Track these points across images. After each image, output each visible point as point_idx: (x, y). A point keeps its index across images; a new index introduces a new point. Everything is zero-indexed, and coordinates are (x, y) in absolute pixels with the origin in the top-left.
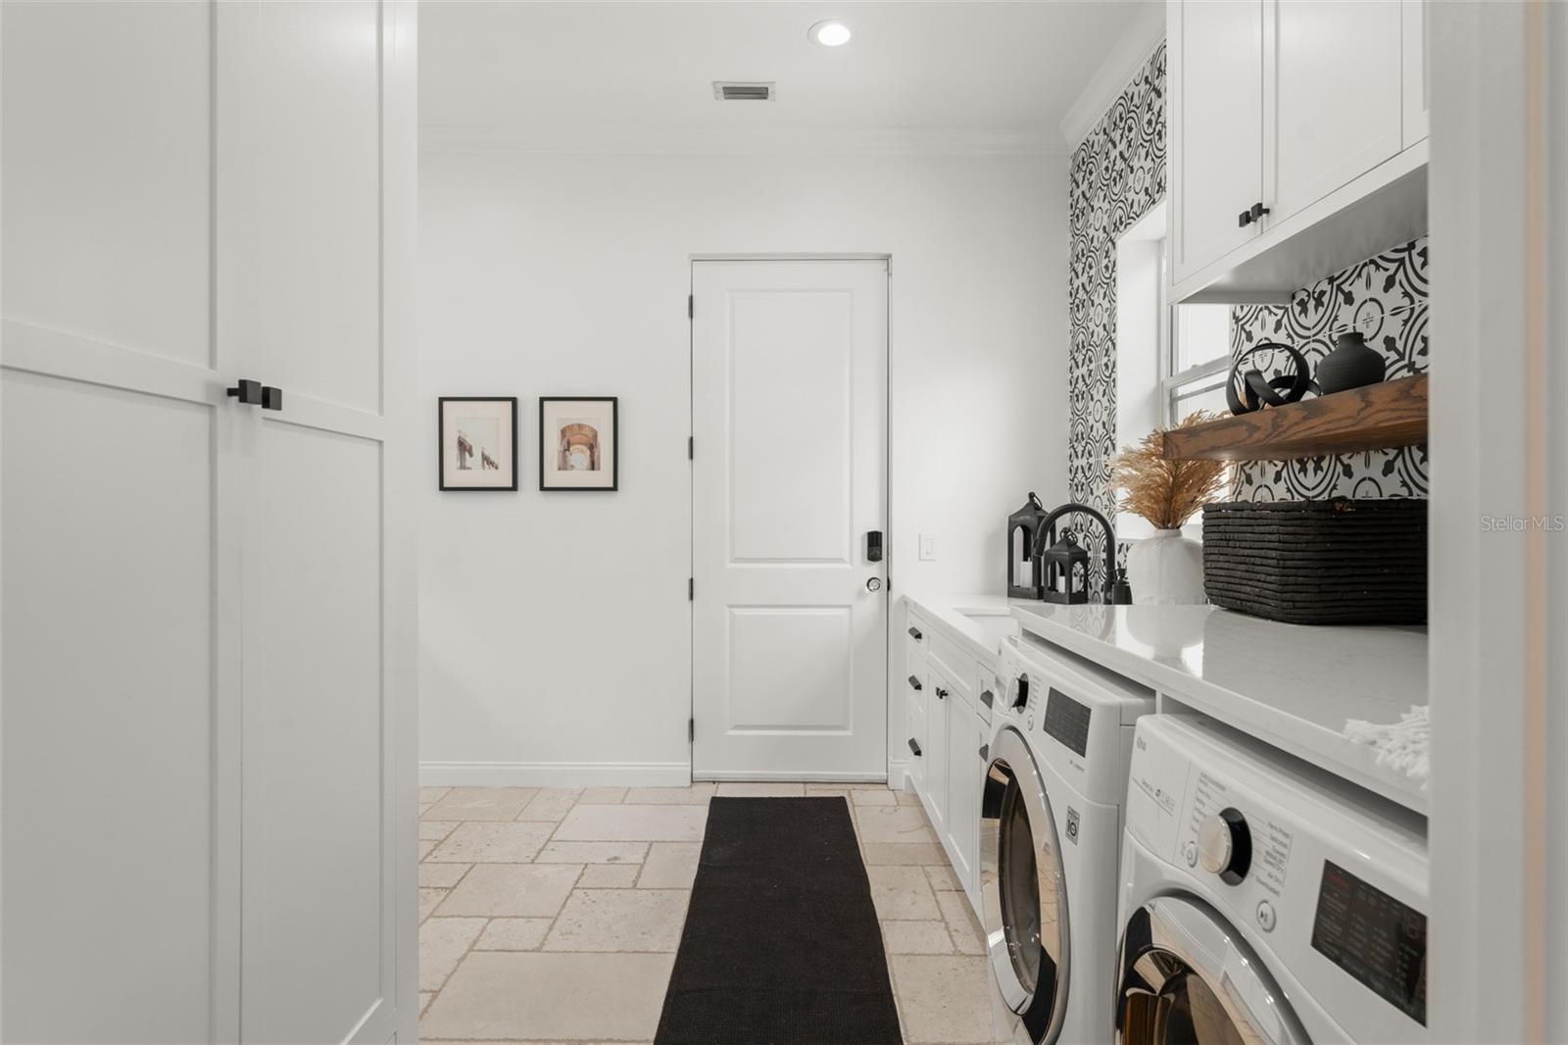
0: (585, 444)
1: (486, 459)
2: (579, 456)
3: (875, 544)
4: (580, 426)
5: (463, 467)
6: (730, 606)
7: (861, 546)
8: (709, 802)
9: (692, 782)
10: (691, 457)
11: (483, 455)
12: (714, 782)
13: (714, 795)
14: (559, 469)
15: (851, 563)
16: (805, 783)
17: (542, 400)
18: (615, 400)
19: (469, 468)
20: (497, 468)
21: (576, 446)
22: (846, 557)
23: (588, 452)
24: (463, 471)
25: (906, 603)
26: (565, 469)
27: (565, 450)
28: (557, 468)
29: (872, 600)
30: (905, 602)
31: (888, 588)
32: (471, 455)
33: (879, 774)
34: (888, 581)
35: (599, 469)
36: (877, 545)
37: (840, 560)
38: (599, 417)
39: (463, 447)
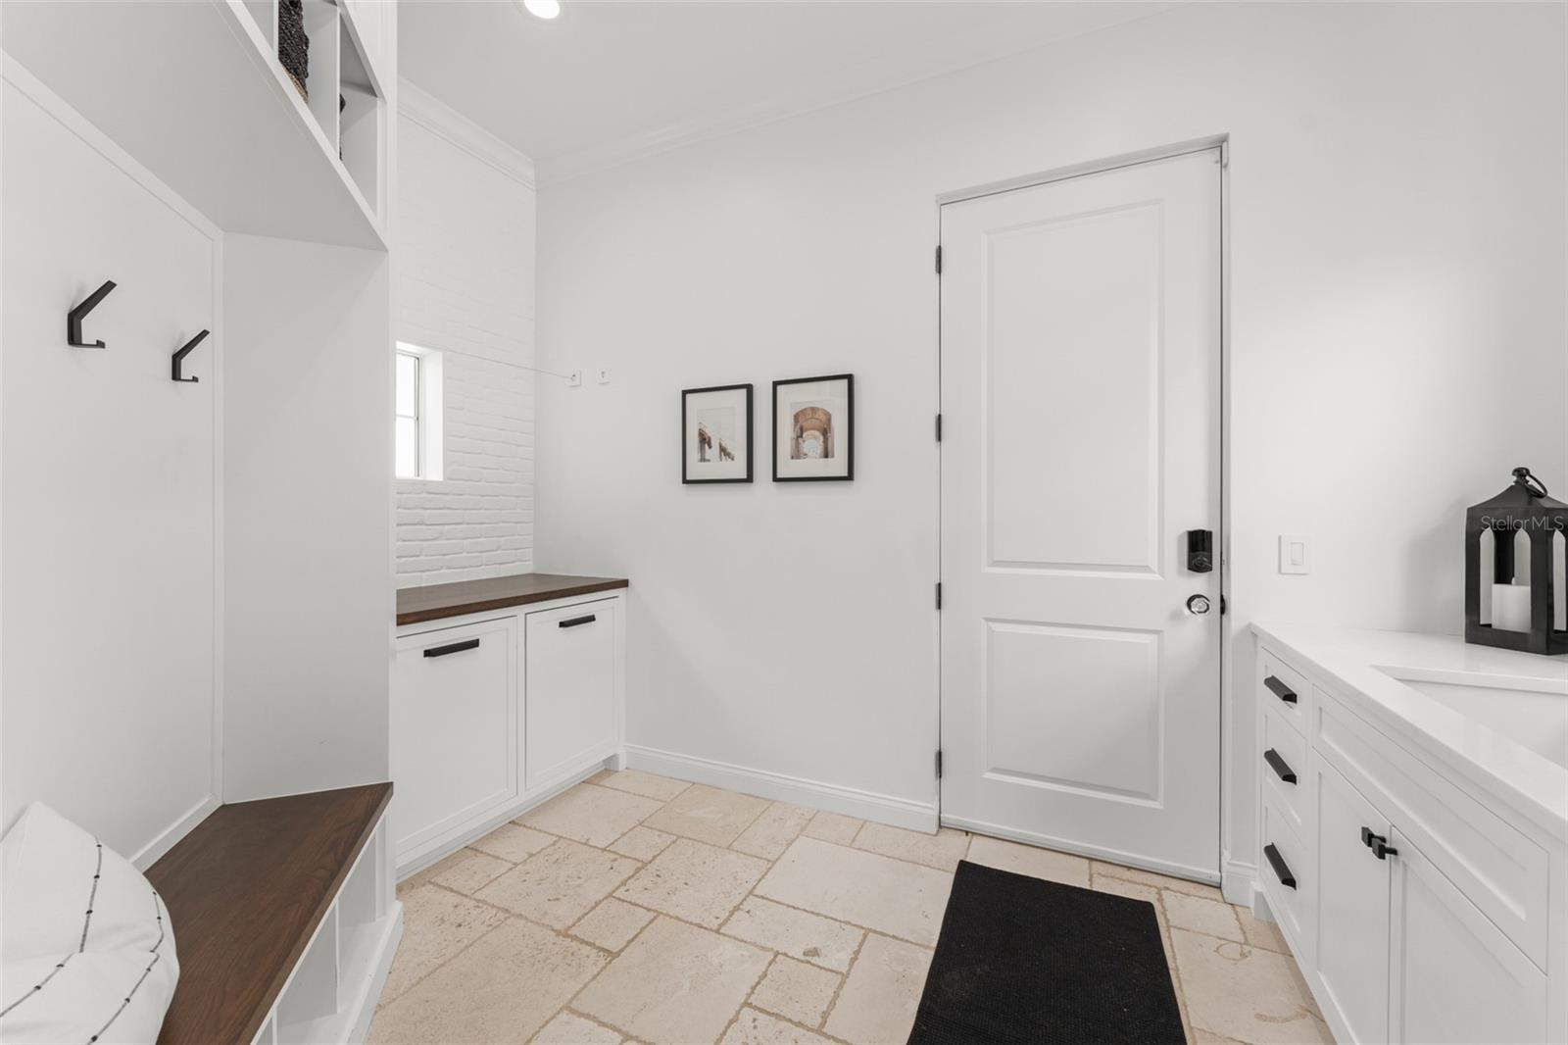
0: (818, 430)
1: (723, 450)
2: (813, 443)
3: (1200, 549)
4: (813, 410)
5: (703, 459)
6: (988, 620)
7: (1176, 551)
8: (954, 868)
9: (940, 827)
10: (939, 438)
11: (721, 446)
12: (967, 833)
13: (962, 858)
14: (792, 458)
15: (1162, 573)
16: (1091, 859)
17: (776, 384)
18: (850, 378)
19: (709, 460)
20: (733, 459)
21: (809, 432)
22: (1154, 564)
23: (822, 438)
24: (703, 463)
25: (1255, 635)
26: (798, 457)
27: (798, 437)
28: (789, 457)
29: (1195, 628)
30: (1252, 634)
31: (1223, 610)
32: (710, 447)
33: (1210, 872)
34: (1222, 600)
35: (833, 457)
36: (1203, 550)
37: (1146, 569)
38: (832, 398)
39: (704, 440)
